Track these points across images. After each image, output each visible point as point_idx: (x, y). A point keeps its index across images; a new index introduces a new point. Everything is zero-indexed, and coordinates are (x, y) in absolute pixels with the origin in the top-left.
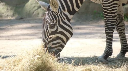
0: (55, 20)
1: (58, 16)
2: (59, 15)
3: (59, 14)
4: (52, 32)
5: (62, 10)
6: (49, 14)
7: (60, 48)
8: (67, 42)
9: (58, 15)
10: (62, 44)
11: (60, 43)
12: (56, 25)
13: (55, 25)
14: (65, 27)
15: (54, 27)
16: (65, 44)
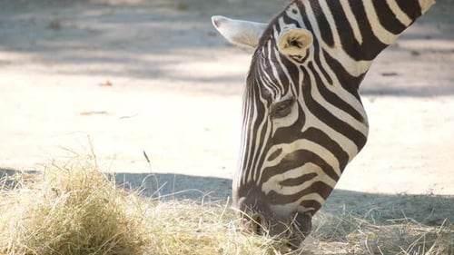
0: (291, 81)
1: (303, 68)
2: (310, 65)
3: (307, 61)
4: (279, 130)
5: (322, 44)
6: (267, 59)
7: (316, 197)
8: (342, 169)
9: (305, 65)
10: (324, 181)
11: (315, 175)
12: (296, 104)
13: (291, 102)
14: (331, 114)
15: (290, 112)
16: (336, 178)
